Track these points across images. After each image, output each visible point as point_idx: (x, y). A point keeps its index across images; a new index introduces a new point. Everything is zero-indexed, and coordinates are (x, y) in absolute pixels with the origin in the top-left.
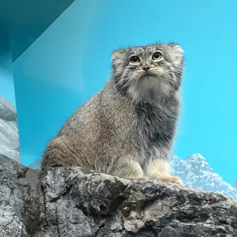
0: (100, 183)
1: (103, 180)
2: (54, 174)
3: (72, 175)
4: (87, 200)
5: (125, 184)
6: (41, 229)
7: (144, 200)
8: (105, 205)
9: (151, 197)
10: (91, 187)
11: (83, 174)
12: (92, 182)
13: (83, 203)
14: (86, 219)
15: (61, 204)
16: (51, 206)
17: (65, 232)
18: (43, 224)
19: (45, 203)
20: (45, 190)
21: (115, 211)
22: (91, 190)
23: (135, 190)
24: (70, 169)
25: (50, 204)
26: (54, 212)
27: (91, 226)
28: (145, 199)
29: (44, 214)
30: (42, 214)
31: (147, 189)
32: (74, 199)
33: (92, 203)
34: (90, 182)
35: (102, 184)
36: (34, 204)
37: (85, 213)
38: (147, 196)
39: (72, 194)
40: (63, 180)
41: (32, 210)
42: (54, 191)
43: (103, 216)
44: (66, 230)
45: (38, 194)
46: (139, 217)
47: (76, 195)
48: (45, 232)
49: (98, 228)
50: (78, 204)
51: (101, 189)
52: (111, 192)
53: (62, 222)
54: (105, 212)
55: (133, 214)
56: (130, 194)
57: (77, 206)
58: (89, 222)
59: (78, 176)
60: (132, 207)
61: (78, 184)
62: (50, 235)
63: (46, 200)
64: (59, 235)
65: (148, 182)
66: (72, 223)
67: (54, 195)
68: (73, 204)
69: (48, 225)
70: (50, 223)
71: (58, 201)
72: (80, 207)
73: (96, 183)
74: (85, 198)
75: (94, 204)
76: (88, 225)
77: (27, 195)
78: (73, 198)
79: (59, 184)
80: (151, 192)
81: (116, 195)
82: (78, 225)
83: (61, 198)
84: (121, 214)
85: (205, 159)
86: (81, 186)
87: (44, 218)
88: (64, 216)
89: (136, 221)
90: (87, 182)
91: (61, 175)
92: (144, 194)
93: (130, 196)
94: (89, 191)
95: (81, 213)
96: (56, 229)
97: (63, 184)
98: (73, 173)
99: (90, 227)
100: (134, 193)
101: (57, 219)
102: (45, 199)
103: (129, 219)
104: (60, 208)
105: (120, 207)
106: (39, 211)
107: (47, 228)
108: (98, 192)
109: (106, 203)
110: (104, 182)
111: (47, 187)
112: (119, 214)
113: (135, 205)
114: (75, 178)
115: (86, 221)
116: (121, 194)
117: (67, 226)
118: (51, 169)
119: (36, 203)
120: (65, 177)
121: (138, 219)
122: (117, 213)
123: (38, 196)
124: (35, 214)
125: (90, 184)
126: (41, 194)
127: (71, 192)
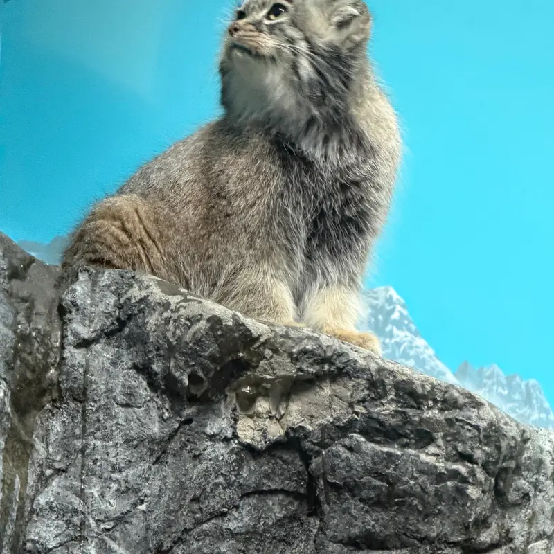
0: (198, 320)
1: (206, 316)
2: (95, 283)
3: (136, 293)
4: (160, 356)
5: (255, 334)
6: (44, 407)
7: (292, 376)
8: (201, 374)
9: (308, 373)
10: (176, 328)
11: (161, 294)
12: (179, 317)
13: (150, 361)
14: (152, 399)
15: (100, 354)
16: (76, 356)
17: (98, 420)
18: (51, 394)
19: (62, 347)
20: (68, 316)
21: (222, 391)
22: (174, 334)
23: (276, 351)
24: (133, 277)
25: (75, 351)
26: (81, 370)
27: (161, 417)
28: (295, 375)
29: (57, 373)
30: (52, 371)
31: (304, 352)
32: (132, 349)
33: (171, 366)
34: (175, 316)
35: (203, 324)
36: (36, 345)
37: (152, 385)
38: (300, 370)
39: (128, 337)
40: (111, 300)
41: (30, 358)
42: (87, 322)
43: (192, 400)
44: (101, 419)
45: (50, 322)
46: (273, 414)
47: (138, 340)
48: (53, 415)
49: (177, 425)
50: (138, 361)
51: (199, 335)
52: (219, 346)
53: (96, 398)
54: (199, 390)
55: (263, 406)
56: (262, 357)
57: (135, 367)
58: (158, 408)
59: (148, 296)
60: (261, 389)
61: (146, 314)
62: (64, 422)
63: (66, 340)
64: (84, 426)
65: (309, 338)
66: (117, 404)
67: (86, 332)
68: (127, 361)
69: (61, 398)
70: (66, 395)
71: (93, 346)
72: (143, 369)
73: (188, 319)
74: (158, 350)
75: (178, 367)
76: (154, 414)
77: (23, 321)
78: (129, 347)
79: (102, 307)
80: (311, 361)
81: (229, 355)
82: (130, 410)
83: (103, 340)
84: (234, 401)
85: (403, 301)
86: (152, 320)
87: (55, 380)
88: (103, 384)
89: (267, 422)
90: (167, 314)
91: (109, 286)
92: (295, 364)
93: (262, 363)
94: (169, 335)
95: (141, 383)
96: (78, 411)
97: (111, 309)
98: (140, 287)
99: (157, 419)
100: (272, 357)
101: (85, 389)
102: (63, 337)
103: (251, 417)
104: (96, 364)
105: (235, 384)
106: (47, 363)
107: (58, 405)
108: (190, 342)
109: (205, 369)
110: (208, 320)
111: (74, 310)
112: (228, 399)
113: (269, 386)
114: (141, 301)
115: (151, 405)
116: (241, 355)
117: (106, 408)
118: (87, 271)
119: (42, 343)
120: (119, 295)
121: (271, 418)
122: (226, 396)
123: (48, 328)
124: (37, 369)
125: (175, 321)
126: (57, 324)
127: (127, 331)
